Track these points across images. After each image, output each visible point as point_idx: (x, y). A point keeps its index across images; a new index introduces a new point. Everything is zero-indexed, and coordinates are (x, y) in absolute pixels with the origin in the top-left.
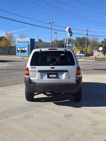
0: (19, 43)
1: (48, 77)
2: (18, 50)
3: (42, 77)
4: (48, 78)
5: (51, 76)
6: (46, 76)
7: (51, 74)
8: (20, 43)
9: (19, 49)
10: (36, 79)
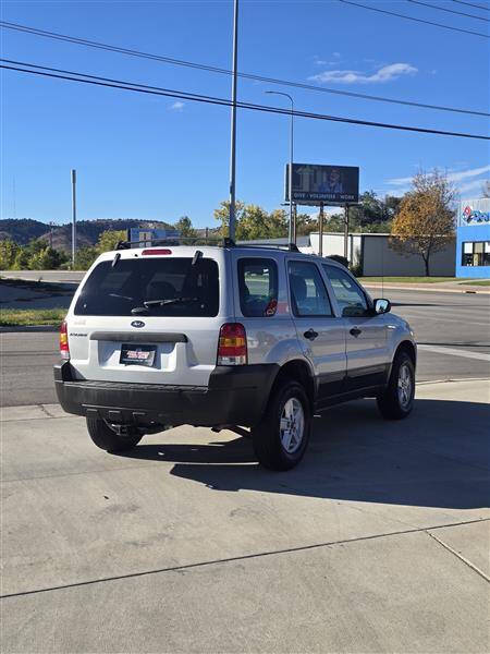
0: (469, 220)
1: (124, 360)
2: (463, 254)
3: (103, 358)
4: (121, 362)
5: (132, 354)
6: (117, 354)
7: (133, 348)
8: (474, 223)
9: (468, 249)
10: (85, 366)
